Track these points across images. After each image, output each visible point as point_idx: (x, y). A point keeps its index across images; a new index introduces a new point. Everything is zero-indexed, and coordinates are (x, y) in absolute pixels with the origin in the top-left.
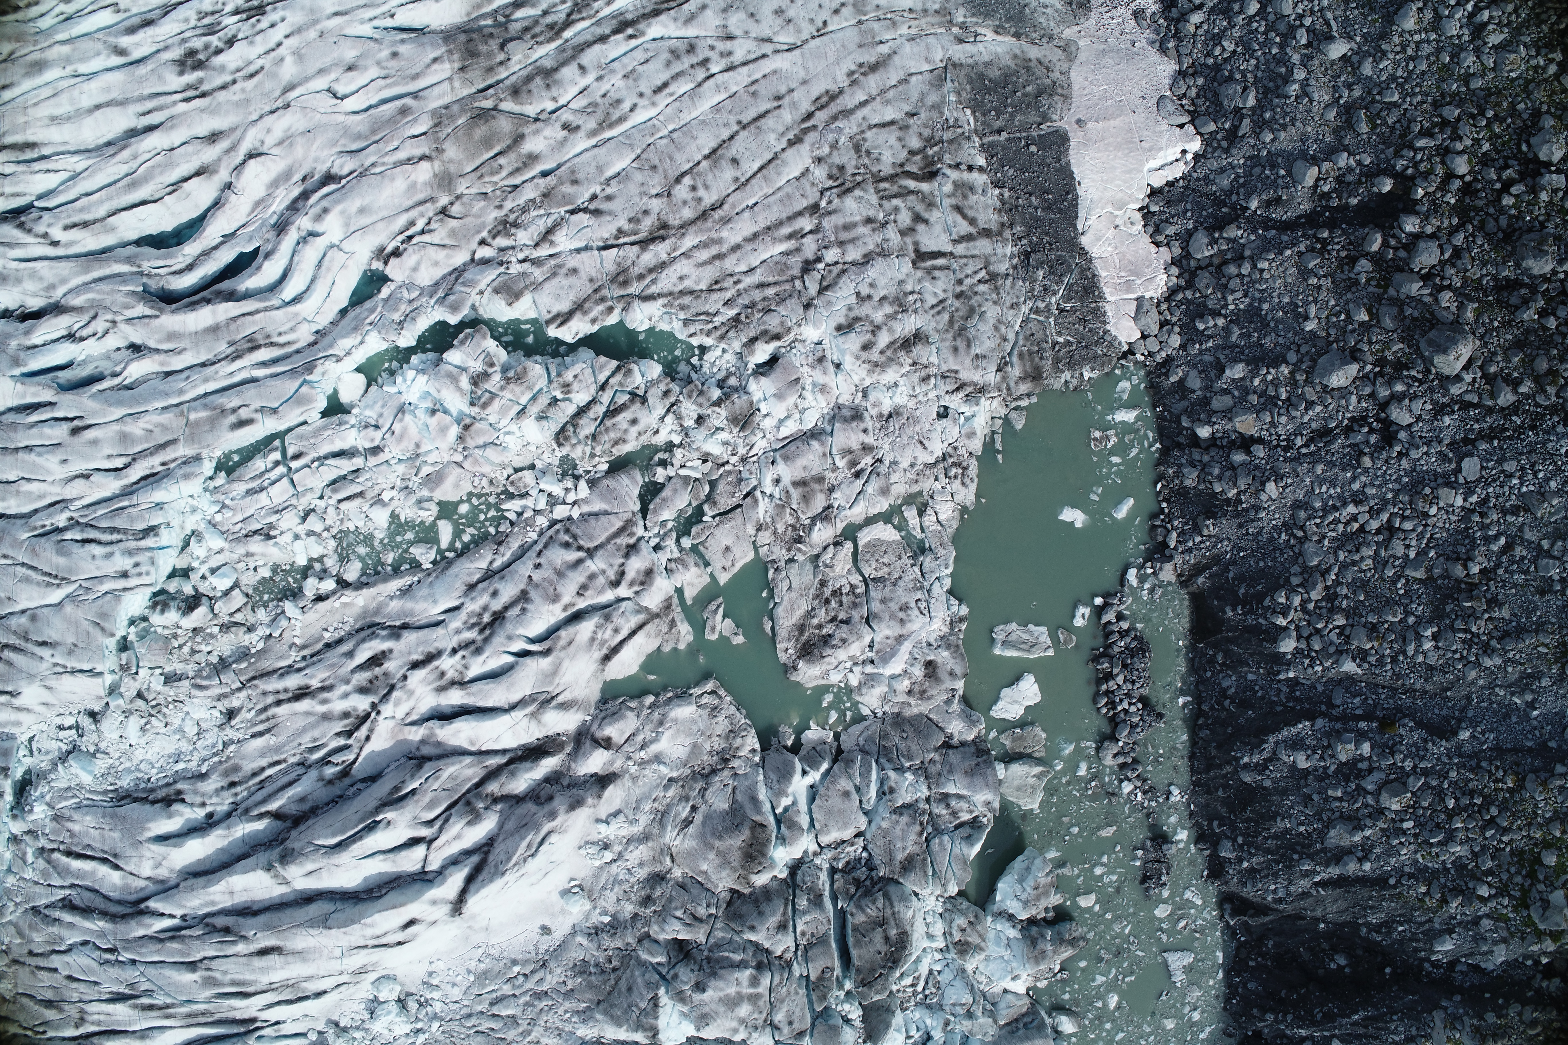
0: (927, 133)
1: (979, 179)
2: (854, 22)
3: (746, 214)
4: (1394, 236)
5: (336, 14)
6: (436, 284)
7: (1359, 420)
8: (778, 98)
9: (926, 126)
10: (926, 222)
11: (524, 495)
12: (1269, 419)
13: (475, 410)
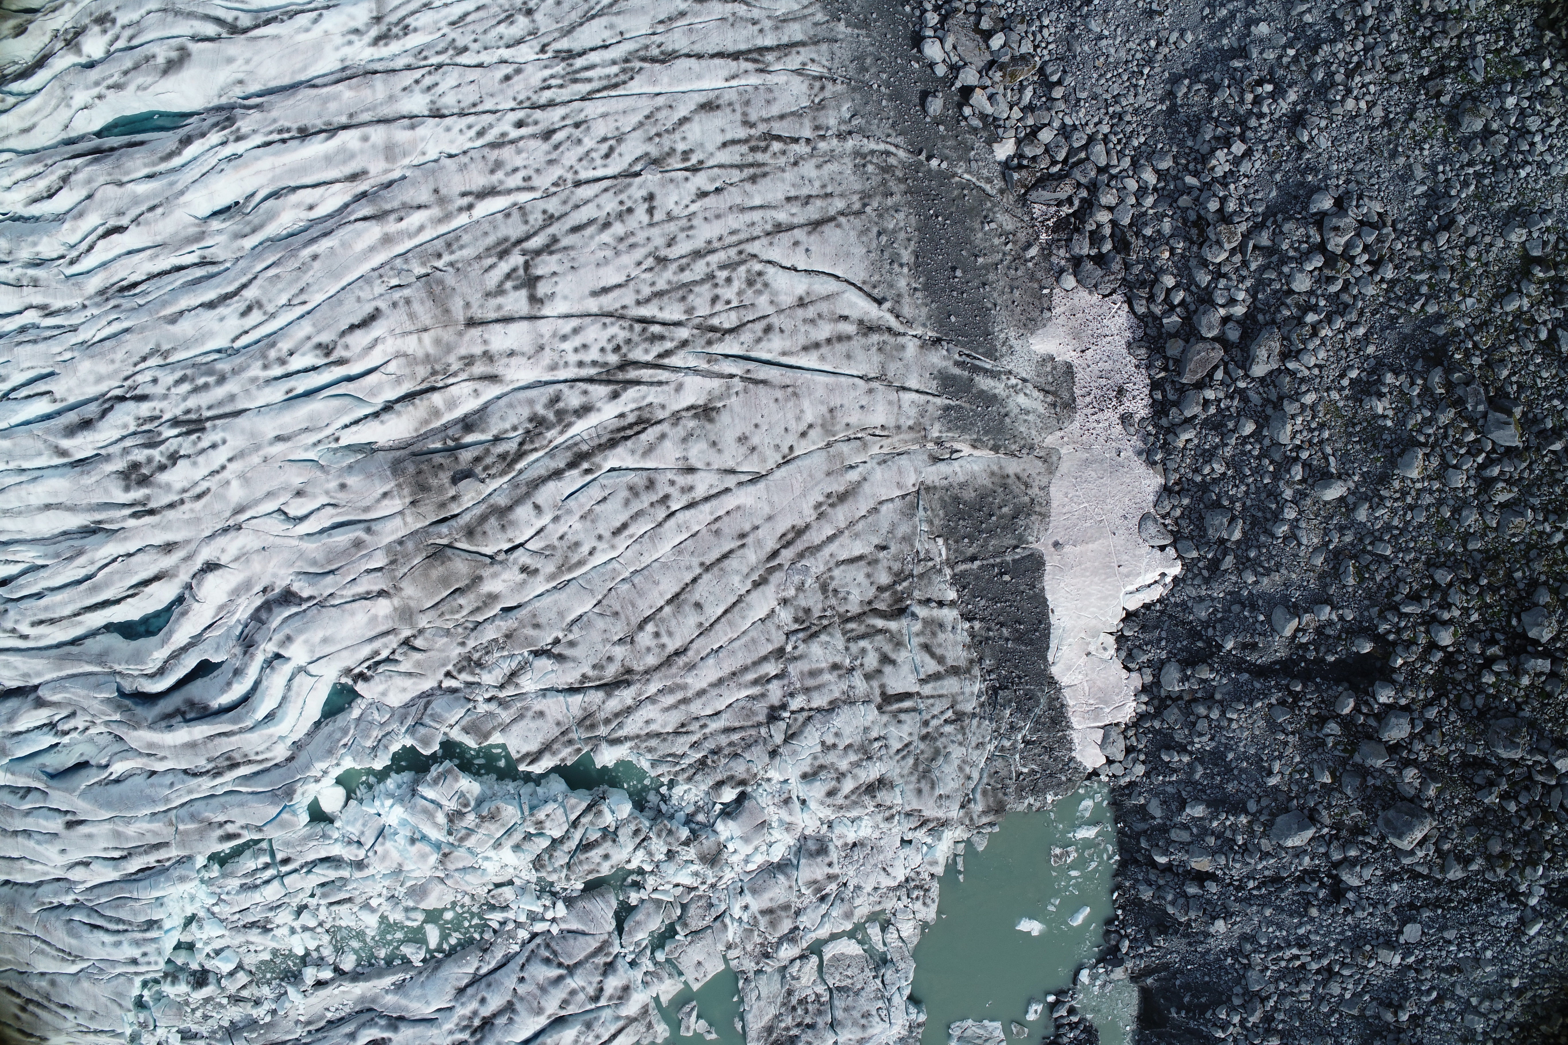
0: (896, 566)
1: (949, 615)
2: (822, 444)
3: (711, 661)
4: (1367, 703)
5: (279, 438)
6: (406, 706)
7: (1311, 874)
8: (743, 536)
9: (895, 559)
10: (893, 662)
11: (505, 908)
12: (1223, 861)
13: (451, 839)
